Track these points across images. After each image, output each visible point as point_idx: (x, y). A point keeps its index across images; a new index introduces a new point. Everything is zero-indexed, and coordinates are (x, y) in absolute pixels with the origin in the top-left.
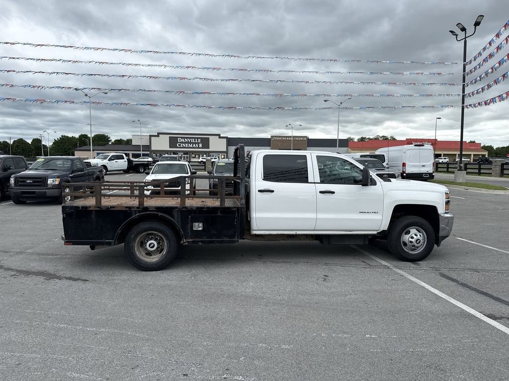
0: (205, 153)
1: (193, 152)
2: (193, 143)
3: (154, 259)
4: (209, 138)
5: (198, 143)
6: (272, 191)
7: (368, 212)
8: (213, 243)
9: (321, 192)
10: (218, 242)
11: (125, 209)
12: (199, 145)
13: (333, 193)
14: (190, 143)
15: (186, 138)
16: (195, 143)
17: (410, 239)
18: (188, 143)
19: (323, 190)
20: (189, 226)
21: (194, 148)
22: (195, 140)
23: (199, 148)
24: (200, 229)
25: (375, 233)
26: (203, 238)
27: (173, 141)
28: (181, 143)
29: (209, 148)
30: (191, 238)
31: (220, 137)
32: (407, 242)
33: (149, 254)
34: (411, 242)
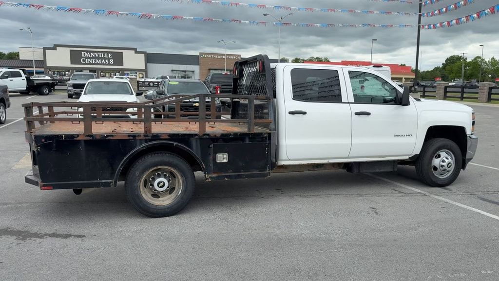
0: (119, 71)
1: (102, 70)
2: (102, 59)
3: (166, 201)
4: (122, 53)
5: (109, 59)
6: (305, 113)
7: (402, 136)
8: (241, 178)
9: (357, 114)
10: (248, 176)
11: (127, 138)
12: (109, 61)
13: (369, 114)
14: (98, 58)
15: (93, 52)
16: (105, 59)
17: (442, 163)
18: (95, 58)
19: (359, 111)
20: (211, 157)
21: (103, 64)
22: (104, 55)
23: (109, 64)
24: (225, 161)
25: (407, 157)
26: (228, 172)
27: (75, 56)
28: (86, 58)
29: (123, 65)
30: (214, 173)
31: (136, 52)
32: (438, 167)
33: (156, 195)
34: (442, 166)
